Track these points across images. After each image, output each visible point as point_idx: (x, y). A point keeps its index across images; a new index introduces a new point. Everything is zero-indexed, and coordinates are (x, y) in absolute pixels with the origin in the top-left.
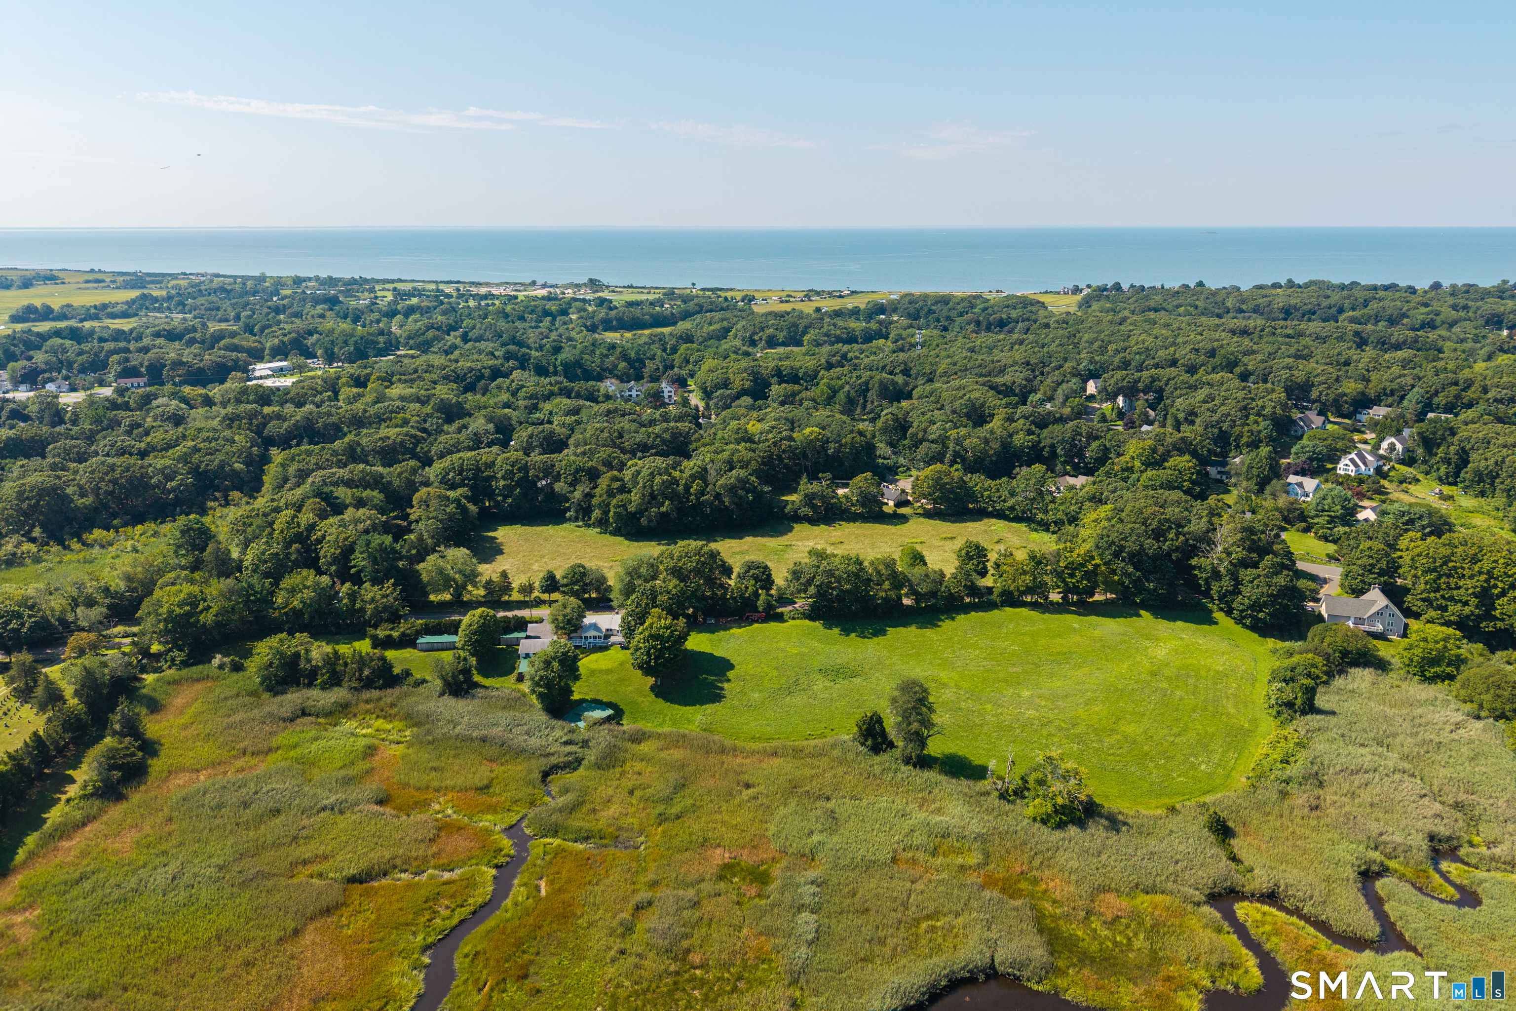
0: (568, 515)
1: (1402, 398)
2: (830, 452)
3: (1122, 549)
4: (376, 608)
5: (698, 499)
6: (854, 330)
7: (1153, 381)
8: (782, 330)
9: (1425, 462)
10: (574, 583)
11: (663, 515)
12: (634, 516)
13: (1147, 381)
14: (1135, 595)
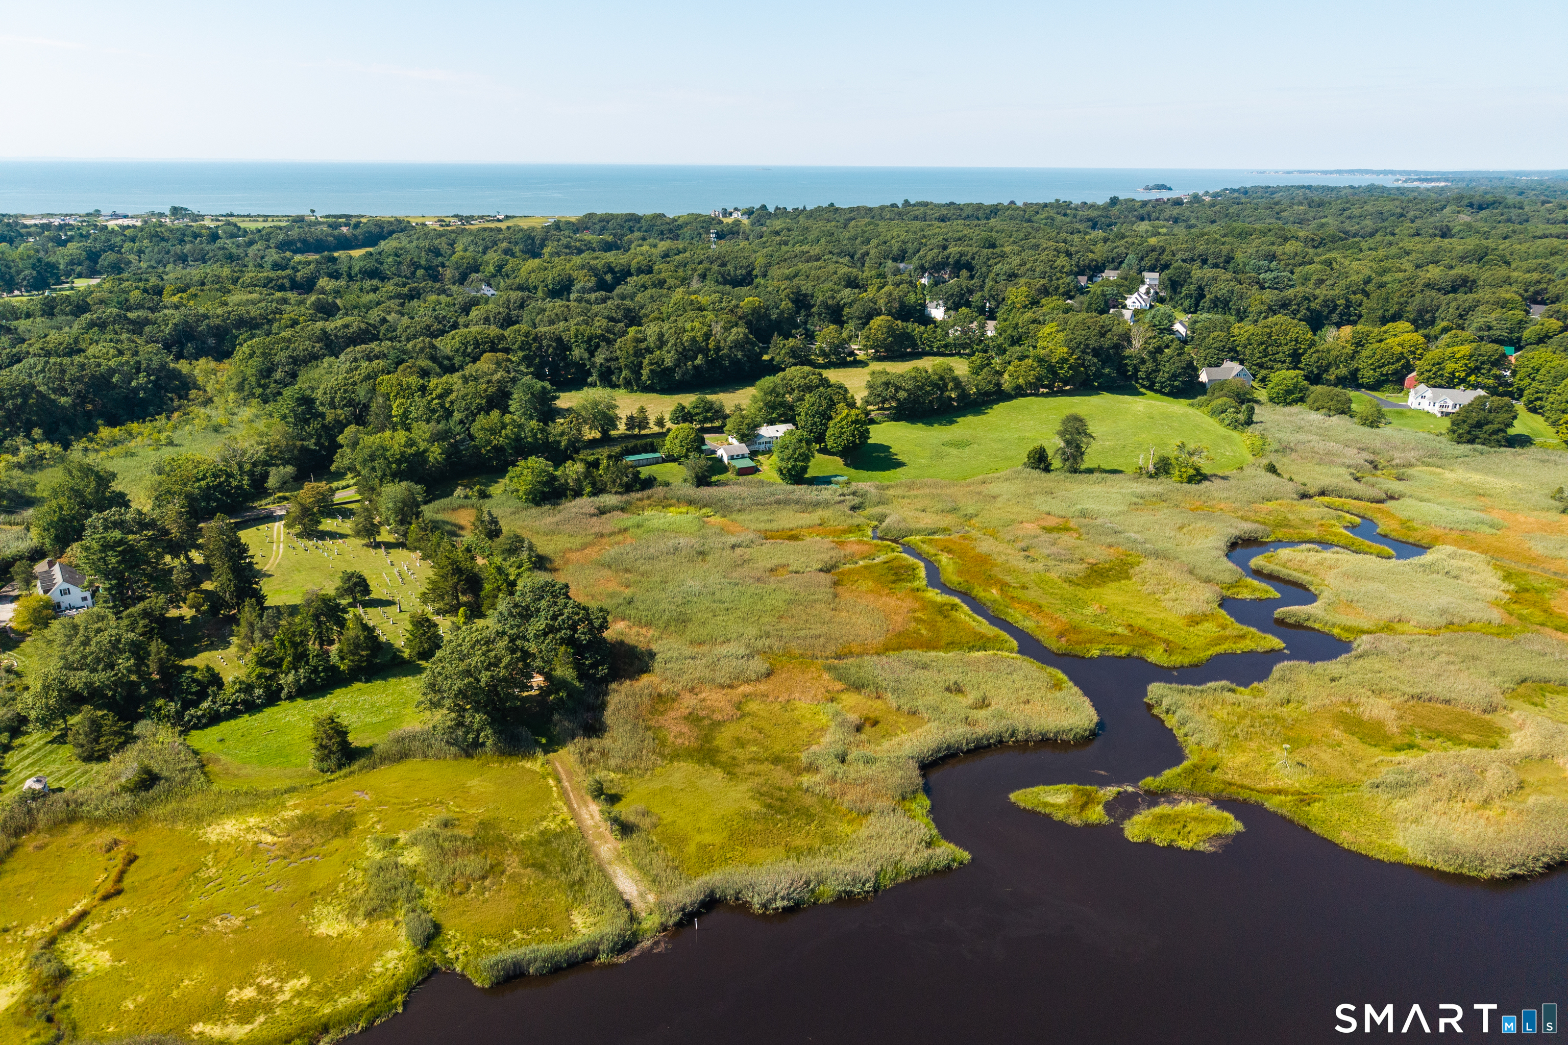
0: (589, 380)
1: (1121, 263)
2: (774, 317)
3: (1087, 346)
4: (569, 440)
5: (717, 353)
6: (589, 242)
7: (961, 256)
8: (516, 243)
9: (1171, 299)
10: (707, 411)
11: (696, 368)
12: (669, 371)
13: (957, 256)
14: (1094, 380)
